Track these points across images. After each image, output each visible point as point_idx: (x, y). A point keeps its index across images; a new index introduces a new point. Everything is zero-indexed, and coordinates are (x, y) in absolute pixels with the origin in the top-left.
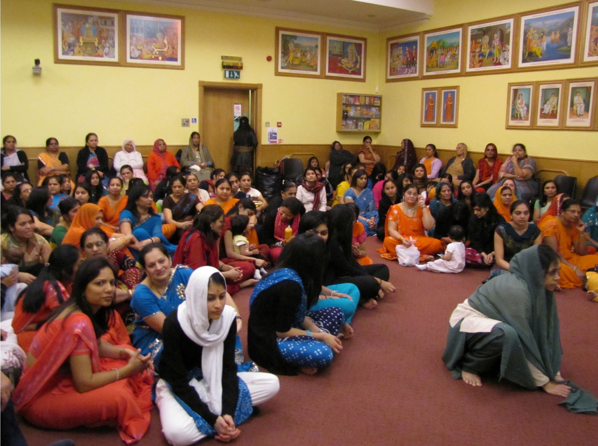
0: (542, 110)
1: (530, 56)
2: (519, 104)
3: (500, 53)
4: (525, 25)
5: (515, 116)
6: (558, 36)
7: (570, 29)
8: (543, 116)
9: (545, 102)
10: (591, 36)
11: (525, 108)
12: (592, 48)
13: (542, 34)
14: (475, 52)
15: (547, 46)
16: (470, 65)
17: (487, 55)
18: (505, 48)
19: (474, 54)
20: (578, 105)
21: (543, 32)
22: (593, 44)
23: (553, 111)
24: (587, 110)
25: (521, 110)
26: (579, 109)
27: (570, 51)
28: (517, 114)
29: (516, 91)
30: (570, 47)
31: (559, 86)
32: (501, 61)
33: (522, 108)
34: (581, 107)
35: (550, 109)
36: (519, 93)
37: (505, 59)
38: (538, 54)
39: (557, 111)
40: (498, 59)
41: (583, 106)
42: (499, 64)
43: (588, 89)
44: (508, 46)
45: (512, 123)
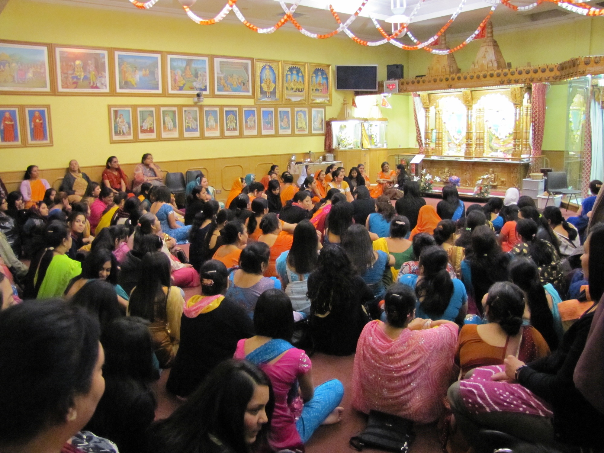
0: (142, 127)
1: (126, 84)
2: (121, 122)
3: (97, 78)
4: (119, 58)
5: (117, 133)
6: (148, 72)
7: (156, 69)
8: (143, 131)
9: (143, 121)
10: (171, 77)
11: (127, 126)
12: (173, 85)
13: (135, 69)
14: (67, 74)
15: (140, 79)
16: (62, 85)
17: (82, 79)
18: (101, 74)
19: (66, 75)
20: (169, 123)
21: (135, 67)
22: (173, 82)
23: (150, 128)
24: (175, 126)
25: (124, 127)
26: (169, 126)
27: (158, 84)
28: (120, 131)
29: (116, 112)
30: (158, 82)
31: (153, 109)
32: (99, 85)
33: (124, 126)
34: (171, 125)
35: (148, 126)
36: (119, 113)
37: (102, 84)
38: (133, 83)
39: (153, 127)
40: (95, 83)
41: (172, 123)
42: (97, 87)
43: (174, 112)
44: (104, 73)
45: (116, 138)
